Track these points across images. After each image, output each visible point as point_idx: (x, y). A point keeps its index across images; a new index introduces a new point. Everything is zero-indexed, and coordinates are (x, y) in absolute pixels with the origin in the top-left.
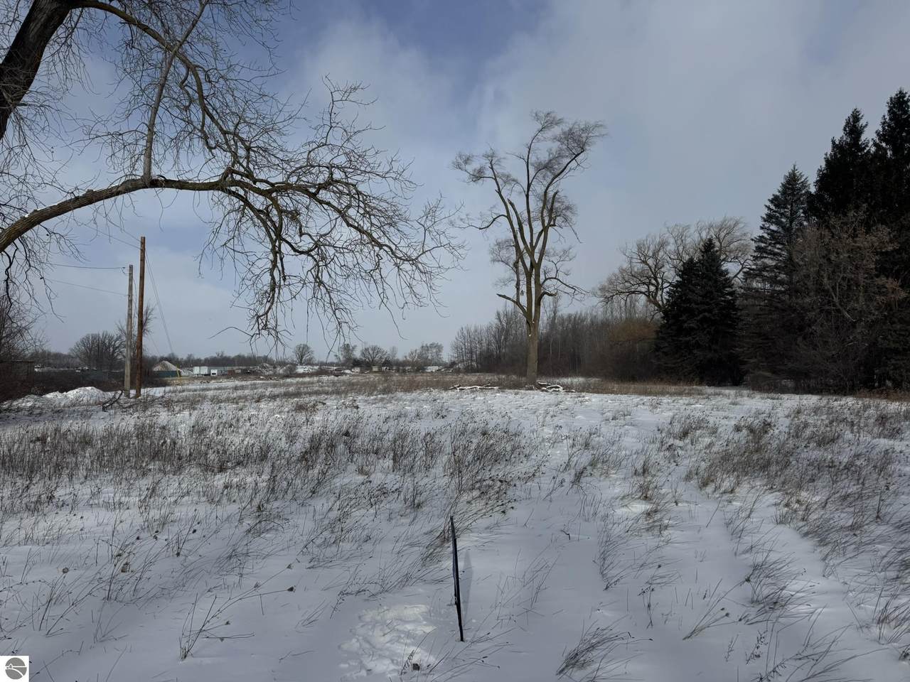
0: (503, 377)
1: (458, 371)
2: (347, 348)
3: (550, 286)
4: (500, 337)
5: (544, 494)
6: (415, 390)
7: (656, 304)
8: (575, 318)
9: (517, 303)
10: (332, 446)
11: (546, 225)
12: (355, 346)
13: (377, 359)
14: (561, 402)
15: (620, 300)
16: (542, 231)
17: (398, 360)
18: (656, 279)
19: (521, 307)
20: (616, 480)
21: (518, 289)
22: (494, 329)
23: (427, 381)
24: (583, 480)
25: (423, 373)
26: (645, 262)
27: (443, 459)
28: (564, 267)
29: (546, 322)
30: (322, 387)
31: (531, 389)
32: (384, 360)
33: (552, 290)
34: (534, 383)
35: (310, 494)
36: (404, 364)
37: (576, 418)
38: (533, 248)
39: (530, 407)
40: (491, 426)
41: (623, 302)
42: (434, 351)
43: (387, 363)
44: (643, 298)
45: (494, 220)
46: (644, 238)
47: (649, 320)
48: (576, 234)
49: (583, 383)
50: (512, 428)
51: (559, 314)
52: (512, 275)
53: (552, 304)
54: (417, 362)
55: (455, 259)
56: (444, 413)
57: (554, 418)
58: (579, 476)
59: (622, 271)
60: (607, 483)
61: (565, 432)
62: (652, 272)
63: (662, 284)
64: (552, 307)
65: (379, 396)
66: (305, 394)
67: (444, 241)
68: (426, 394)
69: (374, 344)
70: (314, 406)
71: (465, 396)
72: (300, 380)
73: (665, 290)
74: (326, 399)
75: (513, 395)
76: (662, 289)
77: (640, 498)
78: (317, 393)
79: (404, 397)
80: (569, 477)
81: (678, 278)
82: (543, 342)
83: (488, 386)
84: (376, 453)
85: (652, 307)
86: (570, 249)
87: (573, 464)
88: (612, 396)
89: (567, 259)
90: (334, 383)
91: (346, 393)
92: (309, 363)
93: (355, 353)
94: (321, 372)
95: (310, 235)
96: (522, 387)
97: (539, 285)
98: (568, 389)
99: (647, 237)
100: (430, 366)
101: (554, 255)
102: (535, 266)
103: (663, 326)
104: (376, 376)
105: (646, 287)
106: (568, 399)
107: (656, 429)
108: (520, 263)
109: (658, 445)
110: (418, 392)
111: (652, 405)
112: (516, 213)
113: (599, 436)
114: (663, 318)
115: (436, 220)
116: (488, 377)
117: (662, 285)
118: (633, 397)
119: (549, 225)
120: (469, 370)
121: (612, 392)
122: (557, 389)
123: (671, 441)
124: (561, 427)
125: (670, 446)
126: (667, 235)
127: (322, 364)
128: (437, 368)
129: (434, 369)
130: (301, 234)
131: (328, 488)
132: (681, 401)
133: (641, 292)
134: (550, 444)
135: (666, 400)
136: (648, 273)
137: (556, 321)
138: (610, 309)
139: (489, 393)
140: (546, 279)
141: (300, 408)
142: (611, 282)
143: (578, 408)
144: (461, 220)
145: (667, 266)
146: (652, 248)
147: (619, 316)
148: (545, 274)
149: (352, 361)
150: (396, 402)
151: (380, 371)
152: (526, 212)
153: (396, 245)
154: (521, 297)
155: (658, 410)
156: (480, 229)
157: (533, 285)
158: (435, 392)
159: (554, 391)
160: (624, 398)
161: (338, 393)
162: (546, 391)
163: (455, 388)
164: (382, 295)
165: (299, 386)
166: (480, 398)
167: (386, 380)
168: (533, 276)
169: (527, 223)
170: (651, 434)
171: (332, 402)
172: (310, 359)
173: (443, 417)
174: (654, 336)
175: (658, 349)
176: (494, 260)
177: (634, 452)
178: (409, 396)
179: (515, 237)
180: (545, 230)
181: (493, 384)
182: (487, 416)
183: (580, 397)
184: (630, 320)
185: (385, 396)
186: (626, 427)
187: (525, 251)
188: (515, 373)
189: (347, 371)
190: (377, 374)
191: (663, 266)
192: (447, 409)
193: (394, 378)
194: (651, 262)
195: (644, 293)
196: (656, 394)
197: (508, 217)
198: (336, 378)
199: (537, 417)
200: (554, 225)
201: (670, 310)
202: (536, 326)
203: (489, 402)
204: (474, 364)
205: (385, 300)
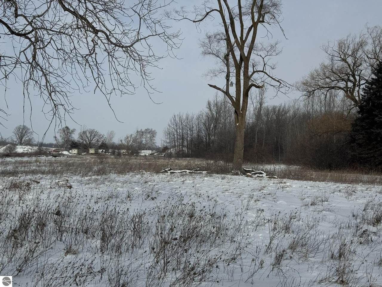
0: (212, 162)
1: (170, 156)
2: (67, 131)
3: (257, 78)
4: (209, 125)
5: (245, 276)
6: (128, 172)
7: (353, 99)
8: (279, 110)
9: (227, 93)
10: (42, 225)
11: (256, 21)
12: (74, 130)
13: (94, 141)
14: (264, 187)
15: (320, 95)
16: (252, 27)
17: (114, 143)
18: (354, 76)
19: (231, 98)
20: (314, 263)
21: (228, 80)
22: (204, 118)
23: (140, 164)
24: (284, 262)
25: (137, 156)
26: (344, 60)
27: (149, 240)
28: (270, 61)
29: (252, 112)
30: (39, 166)
31: (237, 174)
32: (100, 143)
33: (259, 83)
34: (240, 169)
35: (17, 272)
36: (120, 147)
37: (278, 203)
38: (243, 42)
39: (235, 192)
40: (198, 207)
41: (323, 97)
42: (149, 136)
43: (104, 146)
44: (341, 93)
45: (208, 14)
46: (346, 38)
47: (346, 113)
48: (283, 30)
49: (286, 171)
50: (218, 211)
51: (265, 105)
52: (222, 67)
53: (258, 95)
54: (132, 146)
55: (170, 48)
56: (154, 195)
57: (257, 202)
58: (279, 258)
59: (325, 67)
60: (305, 266)
61: (267, 215)
62: (351, 70)
63: (359, 81)
64: (258, 98)
65: (93, 177)
66: (22, 172)
67: (160, 30)
68: (138, 176)
69: (92, 128)
70: (28, 185)
71: (175, 180)
72: (19, 159)
73: (362, 87)
74: (41, 178)
75: (221, 180)
76: (359, 86)
77: (336, 282)
78: (33, 172)
79: (117, 179)
80: (269, 260)
81: (374, 77)
82: (249, 131)
83: (197, 170)
84: (86, 233)
85: (349, 102)
86: (276, 44)
87: (274, 246)
88: (311, 183)
89: (274, 54)
90: (51, 163)
91: (61, 173)
92: (29, 143)
93: (73, 135)
94: (39, 153)
95: (25, 17)
96: (229, 172)
97: (247, 78)
98: (271, 175)
99: (347, 37)
100: (144, 150)
101: (261, 50)
102: (245, 59)
103: (358, 119)
104: (92, 158)
105: (345, 83)
106: (271, 185)
107: (351, 215)
108: (231, 56)
109: (353, 230)
110: (131, 174)
111: (347, 192)
112: (228, 8)
113: (299, 220)
114: (359, 112)
115: (152, 8)
116: (198, 162)
117: (359, 83)
118: (330, 184)
119: (259, 21)
120: (180, 155)
121: (311, 179)
122: (261, 175)
123: (365, 227)
124: (263, 210)
125: (364, 231)
126: (366, 36)
127: (41, 145)
128: (150, 152)
129: (147, 152)
130: (16, 15)
131: (35, 266)
132: (373, 189)
133: (340, 88)
134: (253, 227)
135: (359, 187)
136: (347, 70)
137: (262, 112)
138: (311, 103)
139: (198, 177)
140: (254, 72)
141: (14, 186)
142: (313, 78)
143: (279, 193)
144: (177, 12)
145: (364, 65)
146: (351, 47)
147: (319, 109)
148: (253, 67)
149: (70, 143)
150: (109, 183)
151: (96, 153)
152: (237, 8)
153: (110, 32)
154: (230, 88)
155: (353, 197)
156: (194, 22)
157: (242, 77)
158: (147, 175)
159: (258, 176)
160: (322, 184)
161: (53, 173)
162: (251, 177)
163: (166, 172)
164: (97, 80)
165: (17, 165)
166: (189, 181)
167: (101, 163)
168: (243, 69)
169: (238, 18)
170: (347, 220)
171: (46, 181)
172: (30, 140)
173: (153, 199)
174: (350, 128)
175: (353, 140)
176: (205, 53)
177: (331, 237)
178: (122, 178)
179: (227, 31)
180: (254, 25)
181: (202, 169)
182: (194, 199)
183: (281, 183)
184: (328, 114)
185: (99, 177)
186: (324, 212)
187: (235, 45)
188: (222, 159)
189: (65, 153)
190: (93, 156)
191: (361, 64)
192: (157, 192)
193: (110, 160)
194: (350, 60)
195: (342, 89)
196: (351, 182)
197: (221, 12)
198: (54, 159)
199: (242, 201)
200: (263, 21)
201: (366, 106)
202: (243, 115)
203: (198, 185)
204: (185, 149)
205: (100, 85)
